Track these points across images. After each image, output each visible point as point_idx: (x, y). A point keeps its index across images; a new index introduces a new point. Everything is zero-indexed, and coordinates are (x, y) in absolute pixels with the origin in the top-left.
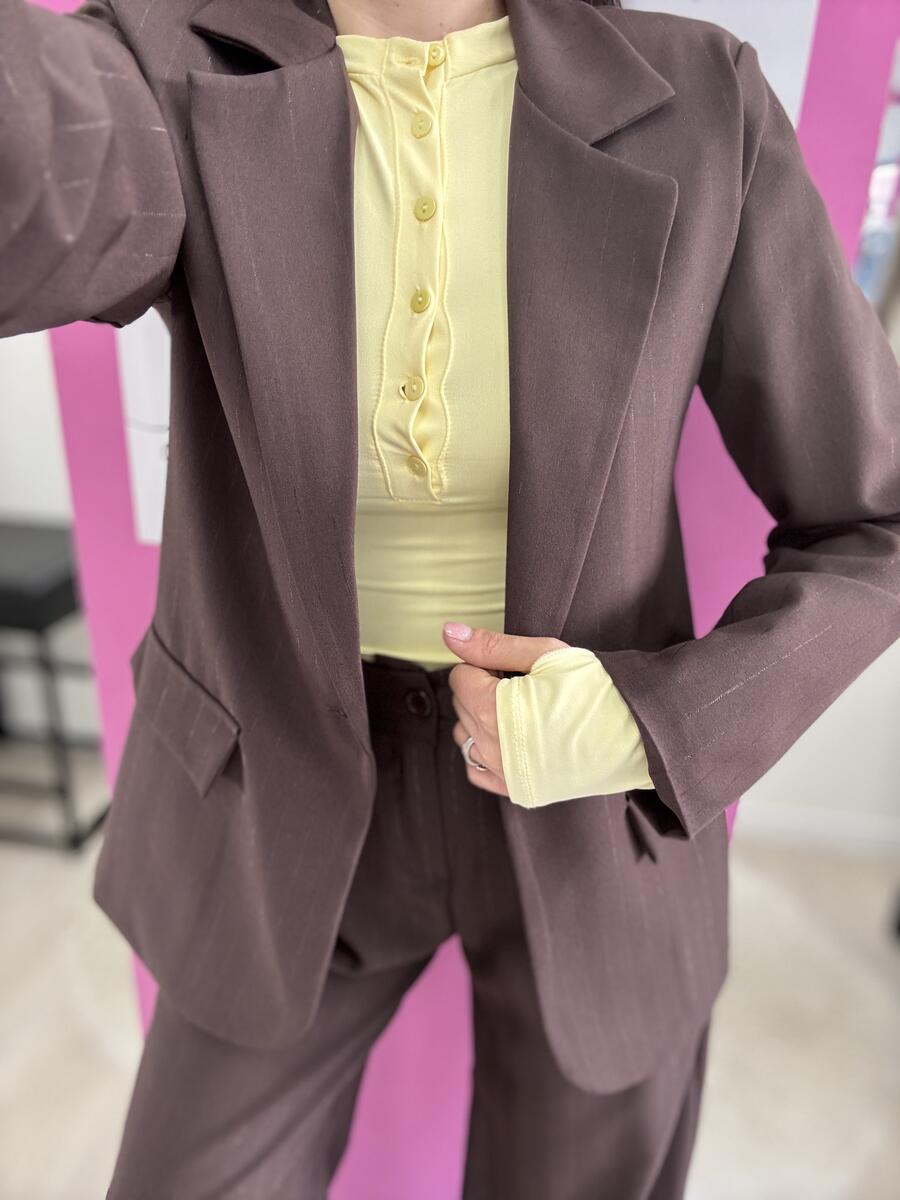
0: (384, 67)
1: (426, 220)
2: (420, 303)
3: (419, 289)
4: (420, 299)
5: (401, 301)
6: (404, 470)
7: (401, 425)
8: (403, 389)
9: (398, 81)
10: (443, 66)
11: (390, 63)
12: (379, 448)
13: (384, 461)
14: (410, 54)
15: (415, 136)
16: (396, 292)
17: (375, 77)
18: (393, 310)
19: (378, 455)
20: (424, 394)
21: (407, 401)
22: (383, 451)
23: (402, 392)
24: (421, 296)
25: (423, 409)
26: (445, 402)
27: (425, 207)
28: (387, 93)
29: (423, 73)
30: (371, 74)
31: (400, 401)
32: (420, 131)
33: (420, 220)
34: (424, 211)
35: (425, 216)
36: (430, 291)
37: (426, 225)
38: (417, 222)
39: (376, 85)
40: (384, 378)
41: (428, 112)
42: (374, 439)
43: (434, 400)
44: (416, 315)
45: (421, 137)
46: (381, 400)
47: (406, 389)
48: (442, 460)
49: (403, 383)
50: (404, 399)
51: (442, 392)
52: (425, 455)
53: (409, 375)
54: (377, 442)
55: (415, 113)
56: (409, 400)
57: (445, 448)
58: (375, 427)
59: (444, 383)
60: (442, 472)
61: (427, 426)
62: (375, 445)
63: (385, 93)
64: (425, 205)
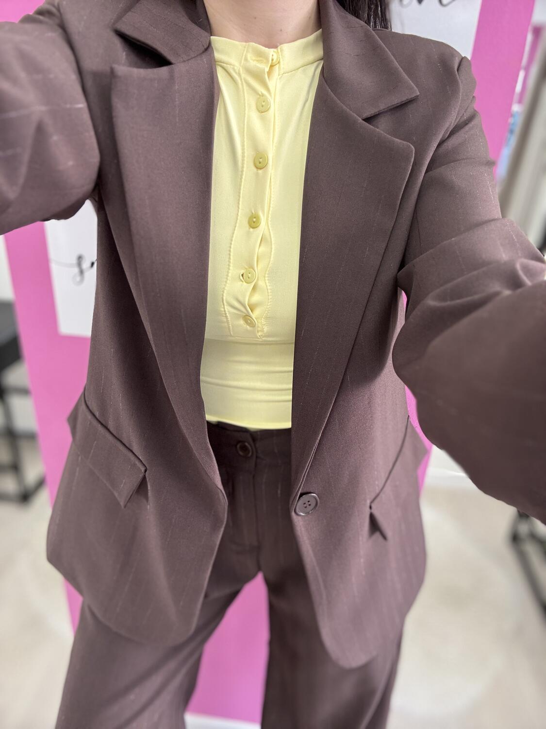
0: (243, 61)
1: (261, 169)
2: (254, 222)
3: (253, 212)
4: (255, 220)
5: (243, 220)
6: (242, 322)
7: (241, 299)
8: (242, 275)
9: (249, 71)
10: (277, 66)
11: (246, 60)
12: (226, 310)
13: (229, 317)
14: (260, 55)
15: (259, 111)
16: (239, 214)
17: (236, 68)
18: (237, 225)
19: (226, 314)
20: (255, 281)
21: (244, 283)
22: (228, 312)
23: (241, 278)
24: (255, 218)
25: (254, 288)
26: (268, 284)
28: (243, 80)
29: (267, 69)
30: (234, 65)
31: (241, 283)
32: (263, 108)
33: (257, 168)
34: (260, 163)
35: (261, 166)
36: (261, 214)
37: (260, 171)
38: (255, 170)
39: (236, 73)
40: (231, 268)
41: (267, 95)
42: (224, 305)
43: (261, 283)
44: (251, 230)
45: (262, 112)
46: (228, 281)
47: (244, 275)
48: (264, 318)
49: (242, 272)
50: (242, 281)
51: (266, 278)
52: (254, 315)
53: (246, 267)
54: (225, 307)
55: (260, 95)
56: (246, 282)
57: (266, 312)
58: (224, 298)
59: (267, 272)
60: (264, 325)
61: (256, 298)
62: (224, 308)
63: (241, 80)
64: (261, 158)
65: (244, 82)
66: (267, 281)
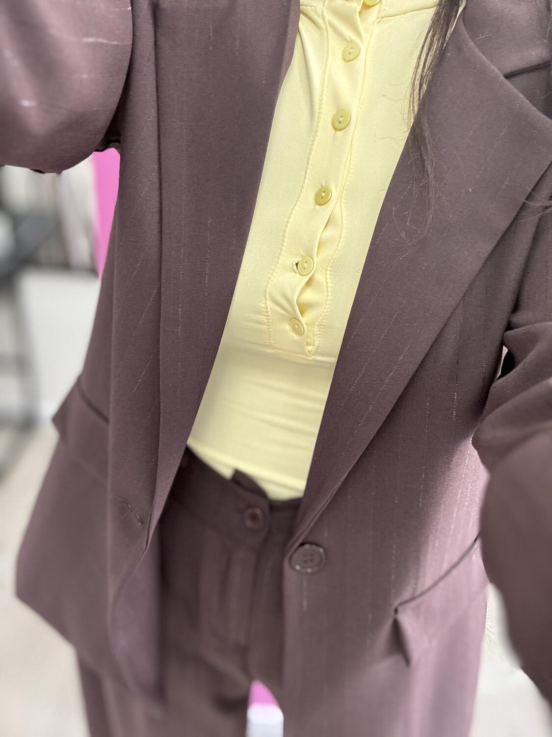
1: (340, 130)
2: (322, 198)
3: (324, 184)
4: (323, 194)
5: (310, 195)
6: (287, 327)
7: (289, 292)
8: (297, 264)
9: (337, 13)
10: (378, 6)
12: (268, 307)
13: (271, 318)
15: (344, 60)
16: (305, 186)
17: (319, 10)
18: (300, 199)
19: (266, 312)
20: (312, 273)
21: (298, 275)
22: (271, 309)
23: (295, 267)
24: (324, 192)
25: (309, 283)
26: (329, 280)
27: (341, 119)
28: (327, 23)
30: (316, 7)
31: (294, 274)
32: (349, 57)
33: (336, 129)
34: (340, 123)
35: (339, 126)
36: (333, 188)
37: (339, 133)
38: (332, 131)
39: (318, 16)
40: (283, 253)
41: (358, 40)
42: (265, 299)
43: (319, 277)
44: (317, 207)
45: (349, 61)
46: (277, 270)
47: (299, 265)
48: (318, 326)
49: (297, 260)
50: (295, 272)
51: (328, 272)
52: (304, 320)
53: (303, 253)
54: (268, 303)
55: (347, 41)
56: (299, 274)
57: (321, 317)
58: (268, 290)
59: (330, 265)
60: (316, 335)
61: (310, 296)
62: (266, 304)
63: (325, 22)
64: (341, 117)
65: (329, 27)
66: (328, 276)
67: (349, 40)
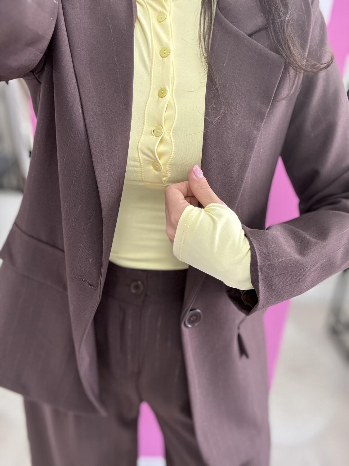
1: (165, 57)
2: (162, 93)
3: (162, 87)
4: (163, 92)
5: (154, 92)
6: (151, 168)
7: (151, 147)
8: (153, 131)
12: (140, 157)
13: (142, 162)
15: (159, 21)
16: (151, 88)
18: (150, 95)
19: (140, 160)
20: (163, 135)
21: (155, 137)
22: (142, 158)
23: (153, 132)
24: (163, 90)
25: (161, 141)
26: (172, 138)
27: (165, 52)
28: (147, 4)
31: (152, 136)
32: (161, 19)
33: (163, 57)
35: (164, 55)
36: (167, 88)
37: (165, 59)
38: (161, 58)
40: (145, 126)
41: (165, 11)
42: (138, 152)
43: (167, 137)
44: (160, 99)
45: (162, 22)
46: (143, 135)
47: (155, 131)
48: (168, 165)
49: (153, 128)
50: (153, 135)
51: (171, 134)
52: (161, 162)
53: (156, 125)
54: (140, 154)
55: (159, 12)
56: (156, 136)
57: (170, 159)
58: (139, 147)
59: (172, 129)
60: (168, 170)
61: (162, 148)
62: (139, 155)
63: (145, 3)
64: (164, 51)
65: (148, 6)
66: (172, 136)
67: (159, 11)
